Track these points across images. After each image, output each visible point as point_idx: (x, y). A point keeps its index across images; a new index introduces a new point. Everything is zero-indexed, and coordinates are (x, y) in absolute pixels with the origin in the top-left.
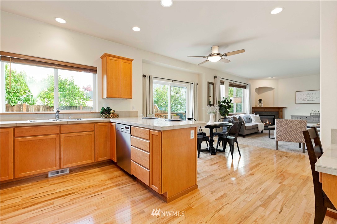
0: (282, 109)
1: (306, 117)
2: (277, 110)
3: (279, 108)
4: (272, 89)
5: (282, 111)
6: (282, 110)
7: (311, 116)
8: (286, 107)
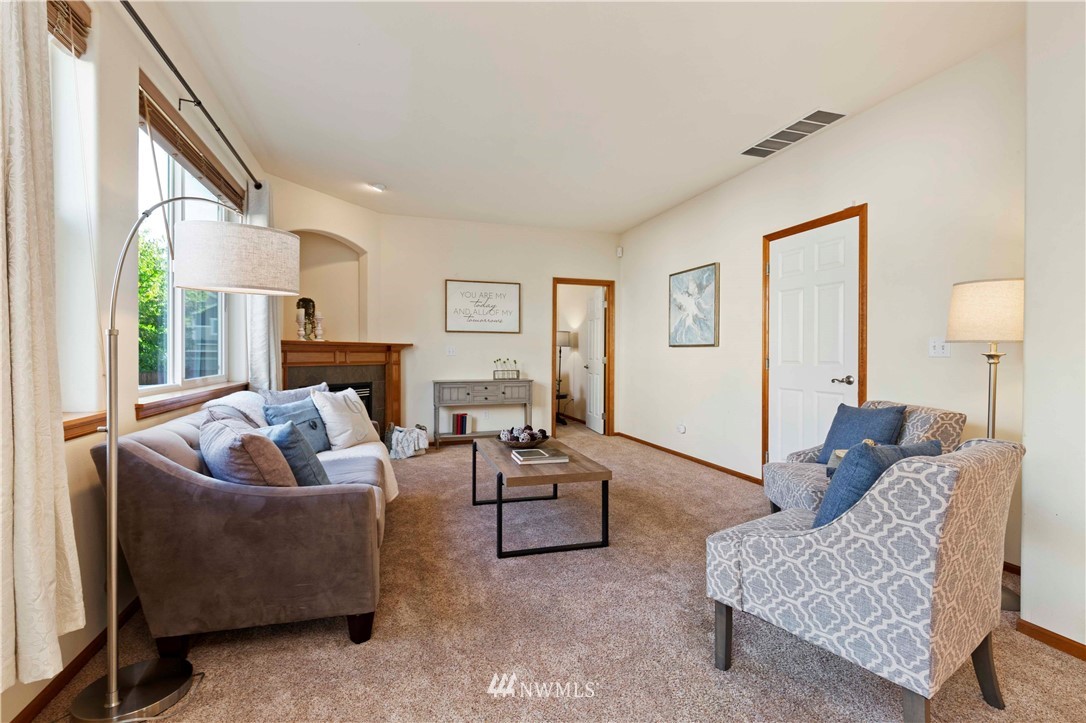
0: (399, 352)
1: (485, 385)
2: (380, 357)
3: (388, 349)
4: (356, 252)
5: (398, 363)
6: (399, 356)
7: (496, 381)
8: (412, 345)
